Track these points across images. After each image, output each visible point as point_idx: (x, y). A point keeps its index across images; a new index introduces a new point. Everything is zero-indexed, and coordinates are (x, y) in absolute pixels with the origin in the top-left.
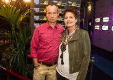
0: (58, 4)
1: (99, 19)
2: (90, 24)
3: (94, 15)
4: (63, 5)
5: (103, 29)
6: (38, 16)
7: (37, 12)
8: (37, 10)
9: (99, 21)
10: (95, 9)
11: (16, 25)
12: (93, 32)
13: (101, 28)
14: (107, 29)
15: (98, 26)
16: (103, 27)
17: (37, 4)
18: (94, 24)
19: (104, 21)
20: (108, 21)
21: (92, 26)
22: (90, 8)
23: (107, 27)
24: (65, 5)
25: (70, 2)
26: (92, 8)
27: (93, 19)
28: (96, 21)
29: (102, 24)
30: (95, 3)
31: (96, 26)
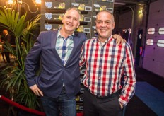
0: (80, 8)
1: (153, 29)
2: (140, 36)
3: (146, 23)
4: (87, 9)
5: (159, 45)
6: (50, 25)
7: (49, 18)
8: (49, 16)
9: (153, 33)
10: (148, 15)
12: (144, 48)
13: (155, 43)
15: (152, 41)
16: (159, 41)
17: (49, 7)
18: (146, 37)
19: (160, 33)
21: (143, 40)
22: (141, 13)
24: (90, 9)
25: (97, 6)
26: (144, 13)
27: (144, 29)
28: (149, 33)
29: (157, 37)
30: (148, 5)
31: (148, 40)
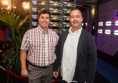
0: (54, 11)
1: (102, 23)
2: (94, 28)
3: (97, 18)
4: (59, 12)
5: (106, 33)
6: (36, 23)
7: (35, 18)
8: (35, 17)
9: (102, 25)
10: (98, 13)
11: (16, 30)
12: (96, 36)
13: (104, 32)
14: (109, 33)
15: (101, 30)
16: (106, 31)
17: (35, 11)
18: (98, 28)
19: (107, 25)
20: (110, 25)
21: (96, 30)
22: (93, 11)
23: (110, 31)
24: (61, 12)
26: (95, 12)
28: (99, 25)
29: (104, 28)
30: (98, 6)
31: (99, 30)
